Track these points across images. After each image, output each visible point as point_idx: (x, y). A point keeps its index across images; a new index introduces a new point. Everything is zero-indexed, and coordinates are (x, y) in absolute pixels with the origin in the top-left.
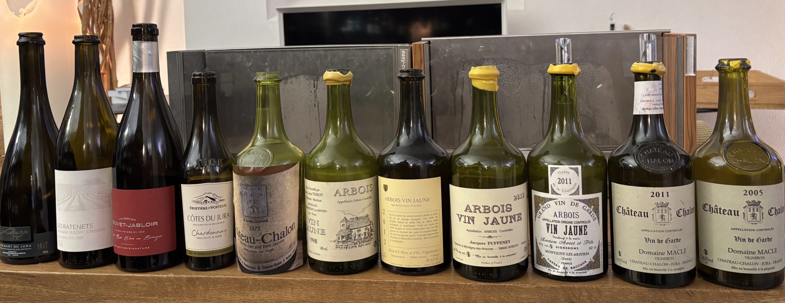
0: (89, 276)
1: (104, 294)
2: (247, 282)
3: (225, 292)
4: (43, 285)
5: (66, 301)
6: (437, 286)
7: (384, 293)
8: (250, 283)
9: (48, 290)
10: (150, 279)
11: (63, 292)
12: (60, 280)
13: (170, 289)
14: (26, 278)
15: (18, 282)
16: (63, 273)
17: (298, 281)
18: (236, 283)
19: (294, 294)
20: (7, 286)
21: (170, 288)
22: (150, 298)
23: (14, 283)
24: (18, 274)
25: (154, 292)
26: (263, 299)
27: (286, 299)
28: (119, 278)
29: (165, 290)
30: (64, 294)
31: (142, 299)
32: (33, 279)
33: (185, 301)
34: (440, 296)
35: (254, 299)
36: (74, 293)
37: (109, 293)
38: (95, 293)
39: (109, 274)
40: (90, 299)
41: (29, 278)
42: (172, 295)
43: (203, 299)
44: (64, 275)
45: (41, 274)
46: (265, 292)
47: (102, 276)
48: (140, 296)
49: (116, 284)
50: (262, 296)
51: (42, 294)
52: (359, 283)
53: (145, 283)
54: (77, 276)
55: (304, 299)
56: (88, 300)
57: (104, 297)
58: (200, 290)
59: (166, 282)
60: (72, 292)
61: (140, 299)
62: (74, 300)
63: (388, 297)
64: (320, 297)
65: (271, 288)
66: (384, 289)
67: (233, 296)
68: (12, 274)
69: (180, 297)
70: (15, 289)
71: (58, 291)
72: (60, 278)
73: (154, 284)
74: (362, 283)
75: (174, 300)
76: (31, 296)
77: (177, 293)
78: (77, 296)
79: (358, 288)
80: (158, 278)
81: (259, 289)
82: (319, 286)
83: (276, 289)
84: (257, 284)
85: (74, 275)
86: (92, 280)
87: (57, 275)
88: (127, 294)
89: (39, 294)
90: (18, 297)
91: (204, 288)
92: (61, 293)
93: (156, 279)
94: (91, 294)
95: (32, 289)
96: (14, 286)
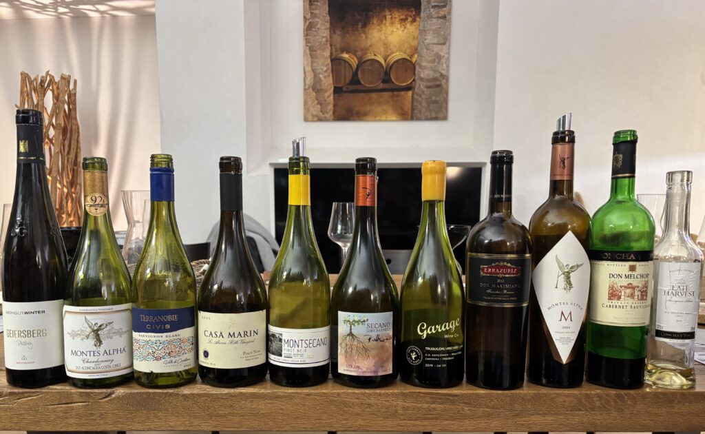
4: (466, 403)
8: (678, 396)
11: (487, 410)
13: (598, 404)
20: (426, 406)
23: (434, 403)
24: (438, 393)
25: (582, 407)
29: (593, 405)
32: (455, 398)
41: (450, 398)
51: (464, 413)
57: (530, 412)
68: (433, 394)
70: (434, 408)
71: (481, 409)
75: (601, 414)
80: (586, 394)
95: (452, 407)
96: (433, 406)
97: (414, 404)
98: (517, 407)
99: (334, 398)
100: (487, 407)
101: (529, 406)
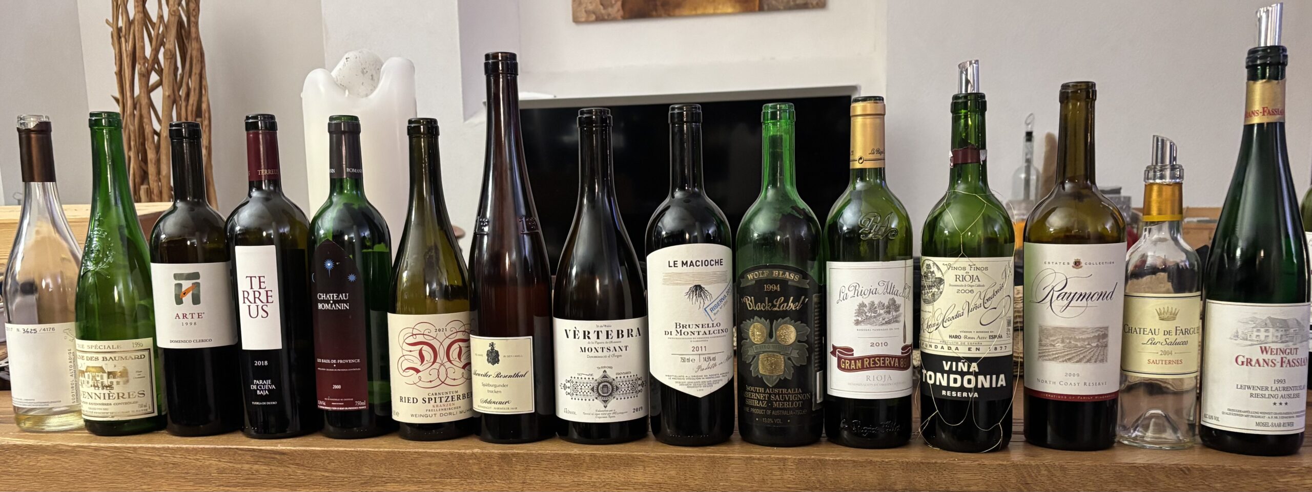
0: (363, 452)
1: (384, 476)
2: (583, 458)
3: (552, 472)
4: (297, 464)
5: (330, 486)
6: (842, 462)
7: (770, 471)
8: (587, 459)
9: (304, 471)
10: (449, 456)
11: (326, 474)
12: (321, 457)
13: (475, 469)
14: (273, 456)
15: (262, 460)
16: (326, 449)
17: (652, 457)
18: (568, 460)
19: (647, 473)
20: (246, 466)
21: (476, 467)
22: (449, 480)
23: (256, 463)
24: (261, 450)
25: (454, 472)
26: (604, 480)
27: (636, 481)
28: (404, 454)
29: (470, 470)
30: (327, 477)
31: (436, 482)
32: (283, 457)
33: (496, 484)
34: (847, 477)
35: (592, 480)
36: (341, 475)
37: (391, 475)
38: (371, 475)
39: (390, 450)
40: (365, 483)
41: (277, 456)
42: (478, 477)
43: (521, 481)
44: (327, 451)
45: (295, 451)
46: (606, 472)
47: (381, 451)
48: (435, 478)
49: (401, 463)
50: (602, 477)
51: (296, 477)
52: (736, 459)
53: (441, 461)
54: (345, 452)
55: (661, 481)
56: (362, 484)
57: (384, 479)
58: (518, 469)
59: (471, 459)
60: (338, 473)
61: (434, 482)
62: (342, 485)
63: (774, 477)
64: (683, 477)
65: (615, 466)
66: (770, 467)
67: (563, 478)
68: (254, 450)
69: (490, 479)
70: (257, 471)
71: (319, 473)
72: (322, 456)
73: (454, 463)
74: (740, 459)
75: (481, 483)
76: (281, 480)
77: (486, 474)
78: (346, 480)
79: (733, 465)
80: (459, 454)
81: (599, 468)
82: (681, 463)
83: (622, 468)
84: (596, 461)
85: (341, 451)
86: (366, 457)
87: (318, 450)
88: (417, 476)
89: (292, 477)
90: (261, 481)
91: (523, 467)
92: (324, 475)
93: (457, 456)
94: (366, 476)
95: (281, 469)
96: (256, 467)
97: (231, 465)
98: (367, 472)
99: (130, 455)
100: (327, 470)
101: (382, 470)
